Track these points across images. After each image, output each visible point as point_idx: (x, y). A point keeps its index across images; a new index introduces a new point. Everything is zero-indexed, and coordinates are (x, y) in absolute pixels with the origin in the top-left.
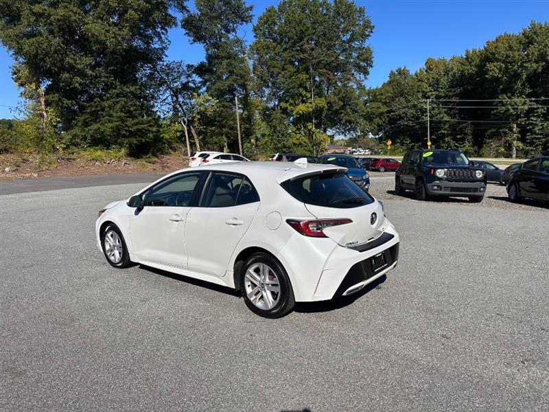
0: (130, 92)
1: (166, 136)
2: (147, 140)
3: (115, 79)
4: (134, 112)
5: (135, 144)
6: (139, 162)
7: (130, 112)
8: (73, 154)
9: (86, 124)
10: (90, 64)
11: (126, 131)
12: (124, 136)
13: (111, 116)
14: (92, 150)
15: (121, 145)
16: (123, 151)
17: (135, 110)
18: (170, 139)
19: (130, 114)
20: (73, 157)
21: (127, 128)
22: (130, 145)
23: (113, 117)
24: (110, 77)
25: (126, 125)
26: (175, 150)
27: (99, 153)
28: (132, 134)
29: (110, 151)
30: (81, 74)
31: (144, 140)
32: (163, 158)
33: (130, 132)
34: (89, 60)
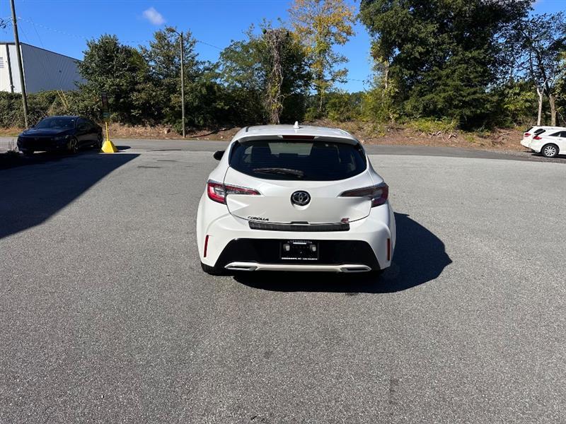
0: (473, 58)
1: (512, 107)
2: (483, 111)
3: (458, 45)
4: (474, 80)
5: (467, 116)
6: (469, 135)
7: (469, 80)
8: (403, 123)
9: (421, 94)
10: (433, 31)
11: (460, 101)
12: (456, 107)
13: (446, 85)
14: (423, 120)
15: (452, 115)
16: (453, 123)
17: (475, 77)
18: (516, 110)
19: (469, 83)
20: (402, 126)
21: (460, 98)
22: (462, 117)
23: (449, 86)
24: (452, 43)
25: (461, 95)
26: (520, 124)
27: (429, 124)
28: (466, 104)
29: (440, 122)
30: (423, 42)
31: (479, 111)
32: (500, 132)
33: (464, 102)
34: (432, 27)
